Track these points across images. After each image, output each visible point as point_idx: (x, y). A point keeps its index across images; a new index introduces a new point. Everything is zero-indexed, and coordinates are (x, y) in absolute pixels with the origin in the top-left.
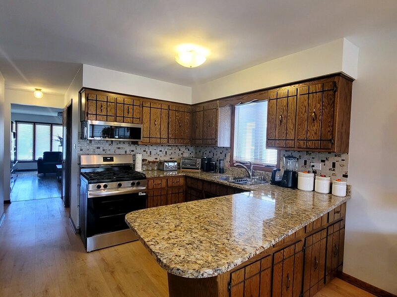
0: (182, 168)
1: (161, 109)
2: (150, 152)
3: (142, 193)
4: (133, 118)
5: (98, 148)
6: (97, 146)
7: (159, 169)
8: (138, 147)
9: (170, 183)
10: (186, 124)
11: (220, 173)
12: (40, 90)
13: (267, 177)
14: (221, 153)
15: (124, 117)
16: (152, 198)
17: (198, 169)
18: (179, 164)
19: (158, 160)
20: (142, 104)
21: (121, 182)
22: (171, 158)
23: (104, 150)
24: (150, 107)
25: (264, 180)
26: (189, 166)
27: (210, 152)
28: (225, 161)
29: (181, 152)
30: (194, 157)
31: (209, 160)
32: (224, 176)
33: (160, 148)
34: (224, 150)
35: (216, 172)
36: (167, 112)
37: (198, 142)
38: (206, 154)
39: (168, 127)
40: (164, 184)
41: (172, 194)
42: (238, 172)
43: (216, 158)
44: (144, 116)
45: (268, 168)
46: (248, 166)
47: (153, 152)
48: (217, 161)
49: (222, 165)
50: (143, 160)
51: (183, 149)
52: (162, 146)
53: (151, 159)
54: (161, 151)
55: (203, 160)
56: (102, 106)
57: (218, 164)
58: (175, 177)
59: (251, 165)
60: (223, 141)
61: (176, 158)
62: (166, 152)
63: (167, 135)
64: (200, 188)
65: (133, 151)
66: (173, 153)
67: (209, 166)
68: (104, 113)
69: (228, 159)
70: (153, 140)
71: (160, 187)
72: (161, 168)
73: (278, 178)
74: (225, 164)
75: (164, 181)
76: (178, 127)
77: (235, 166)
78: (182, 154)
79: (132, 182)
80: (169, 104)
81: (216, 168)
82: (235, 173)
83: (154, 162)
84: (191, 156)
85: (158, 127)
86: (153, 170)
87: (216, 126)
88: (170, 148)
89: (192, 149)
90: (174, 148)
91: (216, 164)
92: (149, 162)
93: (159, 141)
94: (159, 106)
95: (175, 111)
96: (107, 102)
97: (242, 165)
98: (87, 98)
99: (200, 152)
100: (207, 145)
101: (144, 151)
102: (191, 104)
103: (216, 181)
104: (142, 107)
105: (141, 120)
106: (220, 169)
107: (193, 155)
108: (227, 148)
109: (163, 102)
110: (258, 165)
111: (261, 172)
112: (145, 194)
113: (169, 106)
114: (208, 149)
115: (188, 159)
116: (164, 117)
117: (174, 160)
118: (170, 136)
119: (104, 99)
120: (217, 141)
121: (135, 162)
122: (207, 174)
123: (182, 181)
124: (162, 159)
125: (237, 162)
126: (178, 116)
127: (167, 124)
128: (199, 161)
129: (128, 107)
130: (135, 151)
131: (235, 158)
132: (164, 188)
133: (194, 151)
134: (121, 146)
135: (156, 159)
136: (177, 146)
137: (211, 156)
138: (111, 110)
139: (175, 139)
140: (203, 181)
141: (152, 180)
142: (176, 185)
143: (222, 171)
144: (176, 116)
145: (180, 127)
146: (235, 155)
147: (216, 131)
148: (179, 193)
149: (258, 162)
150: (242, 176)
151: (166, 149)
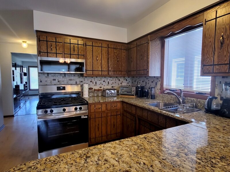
0: (121, 95)
1: (102, 47)
2: (96, 82)
3: (84, 116)
4: (78, 55)
5: (54, 80)
6: (53, 78)
7: (102, 96)
8: (86, 79)
9: (109, 107)
10: (122, 59)
11: (152, 98)
12: (25, 42)
13: (199, 105)
14: (152, 82)
15: (70, 54)
16: (94, 119)
17: (133, 95)
18: (118, 92)
19: (102, 88)
20: (86, 44)
21: (65, 108)
22: (112, 87)
23: (59, 82)
24: (93, 46)
25: (196, 107)
26: (126, 93)
27: (143, 82)
28: (156, 89)
29: (120, 82)
30: (131, 85)
31: (142, 88)
32: (155, 102)
33: (103, 79)
34: (155, 79)
35: (148, 98)
36: (107, 50)
37: (132, 73)
38: (140, 83)
39: (108, 61)
40: (104, 108)
41: (111, 116)
42: (168, 99)
43: (148, 86)
44: (88, 53)
45: (200, 95)
46: (178, 93)
47: (98, 82)
48: (149, 88)
49: (153, 92)
50: (90, 89)
51: (122, 79)
52: (105, 77)
53: (97, 88)
54: (104, 81)
55: (137, 88)
56: (51, 46)
57: (150, 91)
58: (114, 102)
59: (181, 93)
60: (154, 71)
61: (116, 86)
62: (108, 82)
63: (107, 68)
64: (134, 112)
65: (82, 82)
66: (114, 82)
67: (142, 93)
68: (54, 51)
69: (159, 86)
70: (96, 73)
71: (101, 111)
72: (104, 95)
73: (214, 107)
74: (156, 91)
75: (104, 106)
76: (117, 61)
77: (165, 93)
78: (121, 83)
79: (75, 107)
80: (108, 43)
81: (148, 95)
82: (165, 99)
83: (98, 90)
84: (129, 85)
85: (99, 62)
86: (98, 96)
87: (148, 58)
88: (112, 79)
89: (129, 79)
90: (114, 79)
91: (148, 91)
92: (95, 90)
93: (100, 73)
94: (100, 45)
95: (114, 48)
96: (56, 42)
97: (172, 92)
98: (39, 39)
99: (135, 81)
100: (140, 76)
101: (91, 82)
102: (126, 42)
103: (147, 108)
104: (86, 46)
105: (85, 56)
106: (152, 96)
107: (130, 84)
108: (157, 78)
109: (103, 42)
110: (188, 92)
111: (192, 99)
112: (87, 117)
113: (108, 45)
114: (142, 79)
115: (125, 87)
116: (104, 54)
117: (115, 88)
118: (110, 69)
119: (53, 39)
120: (148, 72)
121: (83, 90)
122: (140, 100)
123: (119, 106)
124: (106, 87)
125: (167, 89)
126: (116, 53)
127: (107, 59)
128: (134, 89)
129: (74, 46)
130: (84, 82)
131: (165, 86)
132: (104, 111)
133: (131, 81)
134: (72, 78)
135: (101, 87)
136: (117, 77)
137: (144, 84)
138: (59, 49)
139: (114, 71)
140: (136, 107)
141: (94, 106)
142: (114, 109)
143: (153, 97)
144: (114, 53)
145: (118, 61)
146: (165, 84)
147: (148, 62)
148: (117, 115)
149: (188, 89)
150: (172, 102)
151: (109, 80)
